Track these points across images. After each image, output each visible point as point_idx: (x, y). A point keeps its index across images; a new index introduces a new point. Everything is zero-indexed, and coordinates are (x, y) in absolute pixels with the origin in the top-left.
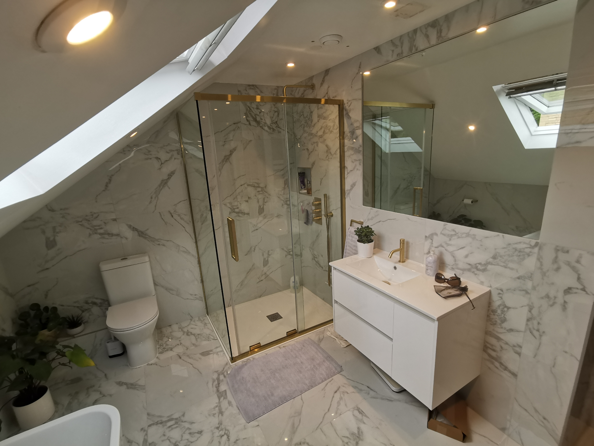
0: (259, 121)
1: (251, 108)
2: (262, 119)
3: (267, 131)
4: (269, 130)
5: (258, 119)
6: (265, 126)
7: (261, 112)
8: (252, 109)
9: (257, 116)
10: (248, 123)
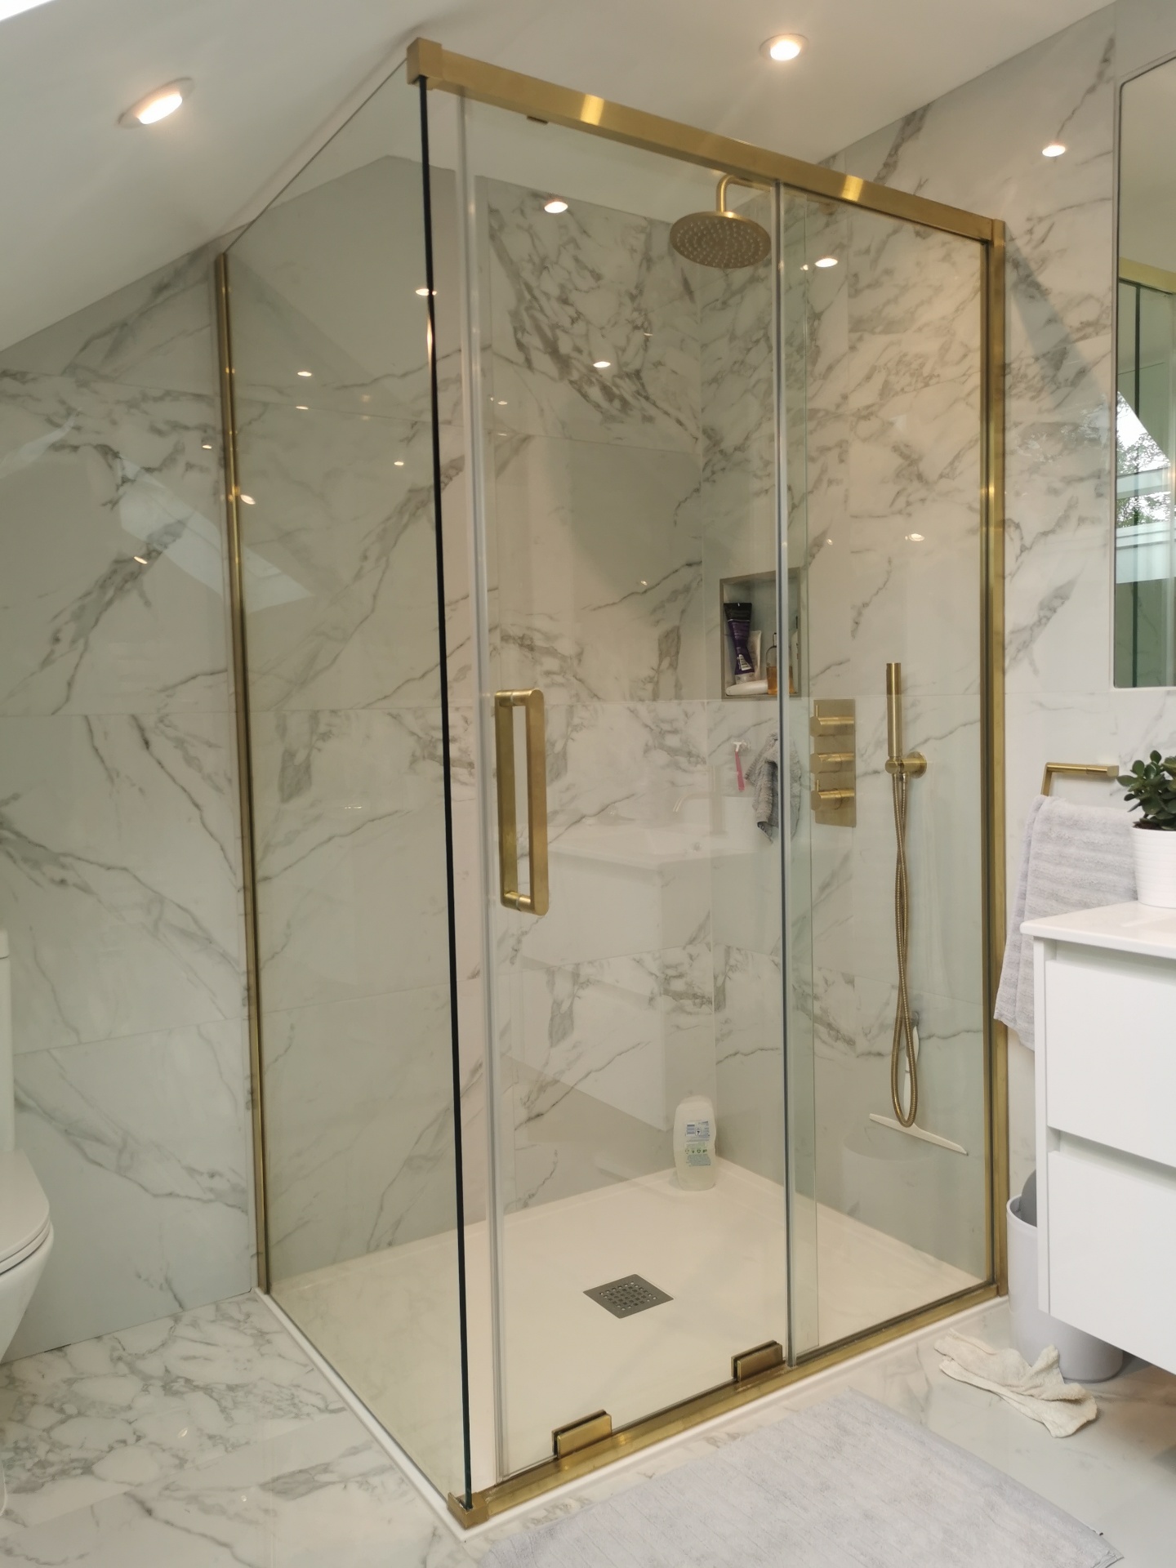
0: (569, 357)
1: (537, 293)
2: (579, 351)
3: (597, 406)
4: (604, 404)
5: (565, 347)
6: (591, 383)
7: (577, 319)
8: (543, 300)
9: (559, 333)
10: (519, 357)
